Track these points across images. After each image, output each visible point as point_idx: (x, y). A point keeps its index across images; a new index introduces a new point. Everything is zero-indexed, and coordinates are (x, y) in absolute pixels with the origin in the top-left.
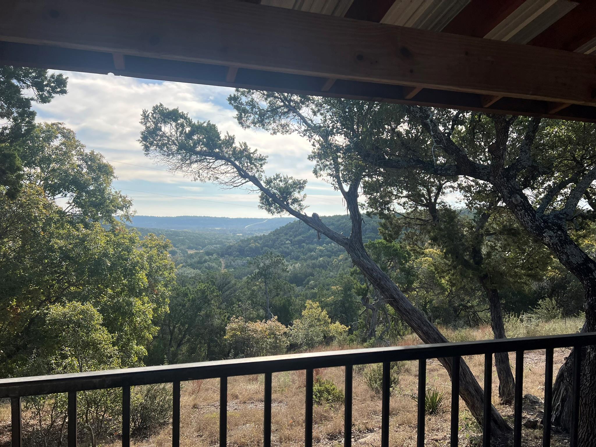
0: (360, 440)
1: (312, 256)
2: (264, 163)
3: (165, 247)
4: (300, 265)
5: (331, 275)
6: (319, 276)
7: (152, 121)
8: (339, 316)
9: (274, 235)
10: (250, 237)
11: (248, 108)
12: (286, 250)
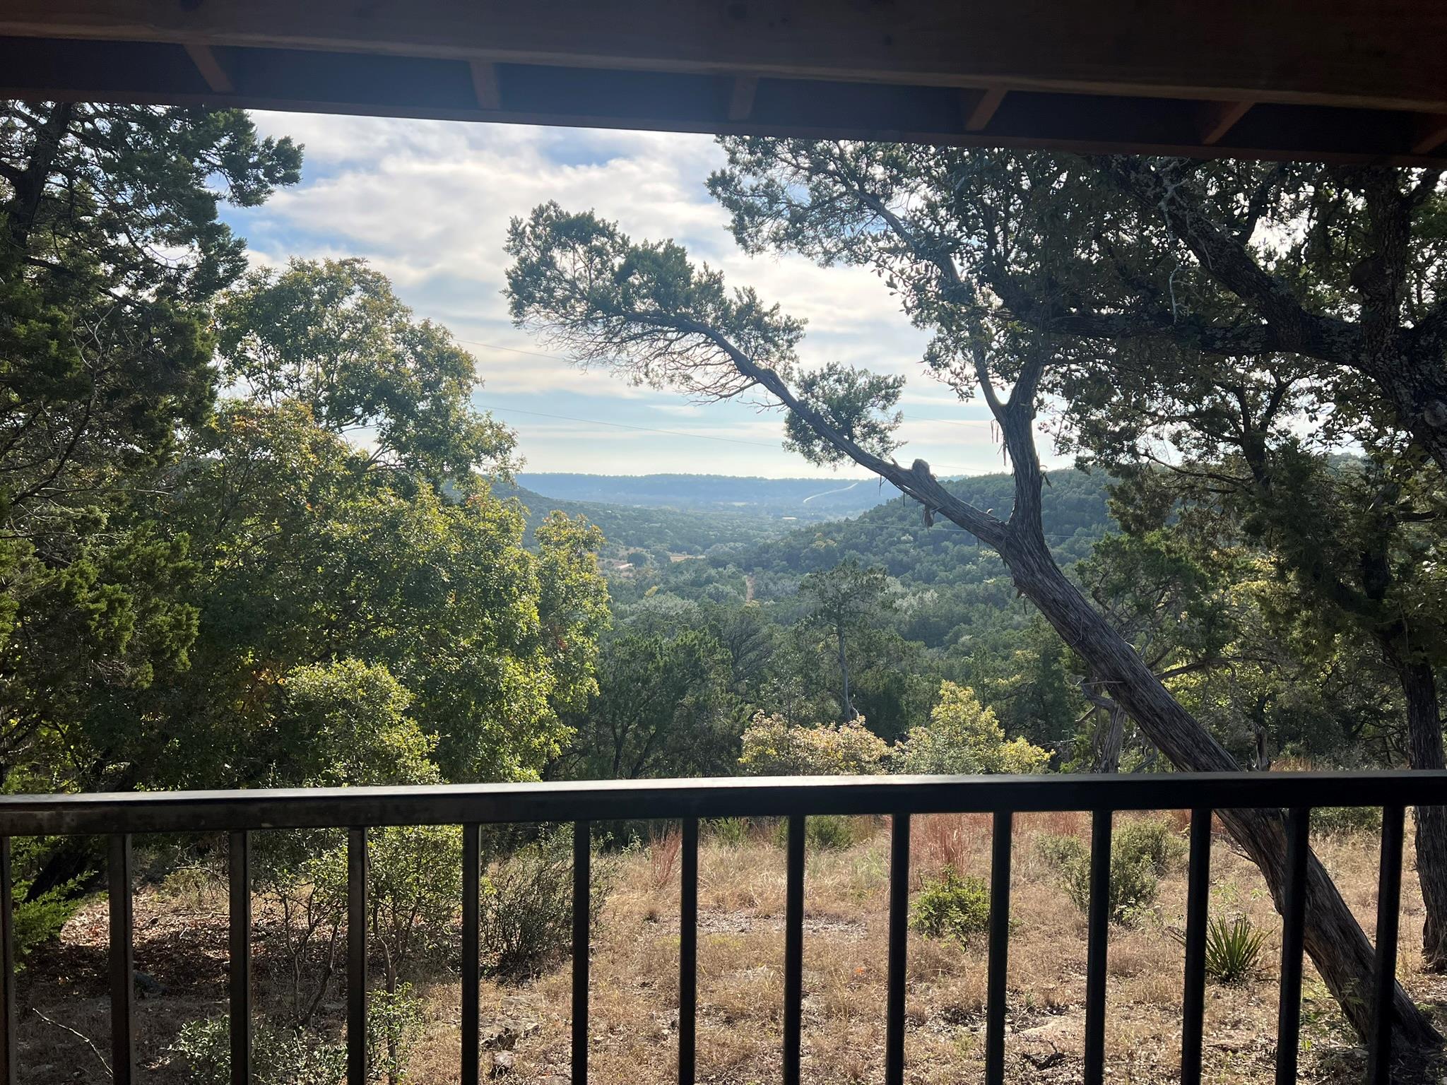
0: (1027, 1032)
1: (969, 572)
2: (797, 338)
3: (589, 543)
4: (936, 595)
5: (1015, 622)
6: (985, 625)
7: (533, 245)
8: (1029, 724)
9: (872, 520)
10: (814, 524)
11: (760, 202)
12: (901, 556)
